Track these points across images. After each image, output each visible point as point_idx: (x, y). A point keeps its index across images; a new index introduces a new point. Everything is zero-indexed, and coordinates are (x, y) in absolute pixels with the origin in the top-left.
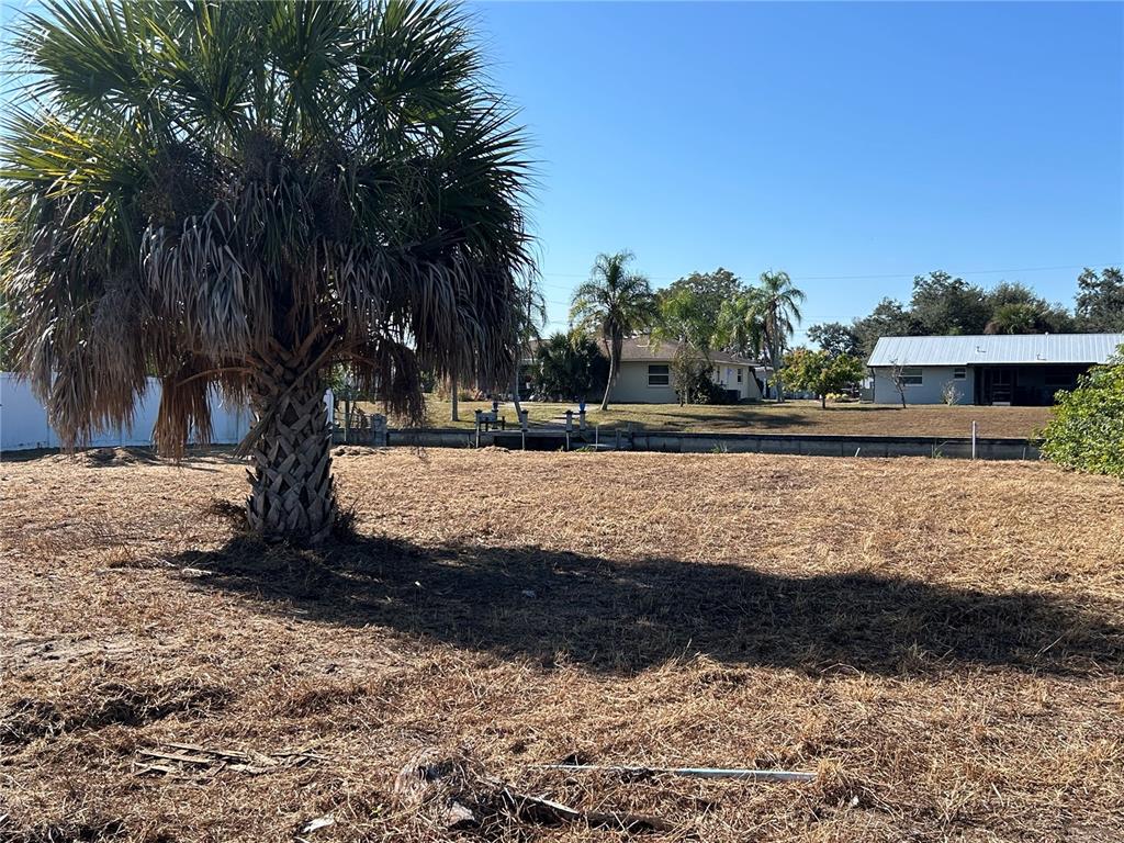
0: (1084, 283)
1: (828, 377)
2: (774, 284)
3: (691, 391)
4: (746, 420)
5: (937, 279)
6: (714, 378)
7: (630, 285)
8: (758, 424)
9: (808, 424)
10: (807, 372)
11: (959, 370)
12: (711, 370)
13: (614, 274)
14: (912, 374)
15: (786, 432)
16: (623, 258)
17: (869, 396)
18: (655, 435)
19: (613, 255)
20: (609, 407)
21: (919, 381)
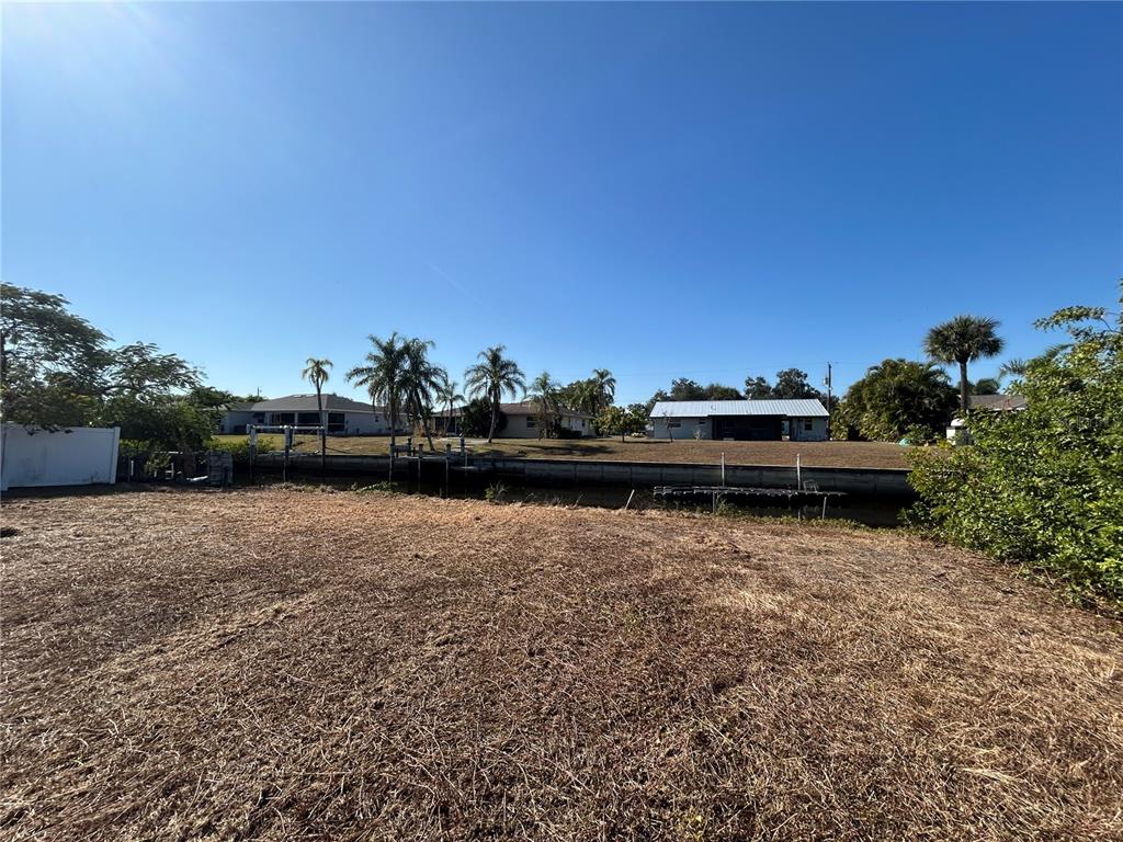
0: (748, 383)
1: (625, 422)
2: (602, 375)
3: (548, 431)
4: (569, 450)
5: (683, 381)
6: (564, 424)
7: (506, 365)
8: (578, 453)
9: (610, 452)
10: (613, 419)
11: (701, 420)
12: (560, 419)
13: (495, 359)
14: (675, 422)
15: (594, 459)
16: (498, 350)
17: (651, 434)
18: (508, 461)
19: (494, 348)
20: (493, 441)
21: (679, 426)
